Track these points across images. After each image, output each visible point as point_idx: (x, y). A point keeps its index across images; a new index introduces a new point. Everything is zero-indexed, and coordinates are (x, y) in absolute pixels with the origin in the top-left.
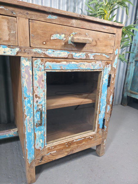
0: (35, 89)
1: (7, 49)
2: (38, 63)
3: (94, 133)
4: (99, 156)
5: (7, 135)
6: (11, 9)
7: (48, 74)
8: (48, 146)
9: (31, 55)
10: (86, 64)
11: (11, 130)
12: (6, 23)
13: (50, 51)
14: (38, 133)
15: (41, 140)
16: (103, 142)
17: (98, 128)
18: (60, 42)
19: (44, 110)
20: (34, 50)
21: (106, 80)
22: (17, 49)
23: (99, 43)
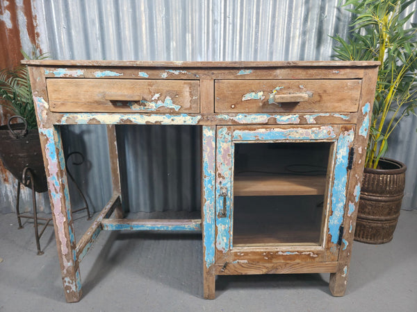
0: (218, 166)
1: (189, 117)
2: (224, 133)
3: (319, 248)
4: (332, 295)
5: (186, 226)
6: (194, 71)
7: (237, 146)
8: (235, 250)
9: (214, 123)
10: (300, 130)
11: (193, 221)
12: (188, 89)
13: (240, 116)
14: (221, 227)
15: (225, 238)
16: (341, 270)
17: (329, 241)
18: (256, 102)
19: (230, 195)
20: (219, 117)
21: (343, 157)
22: (199, 117)
23: (325, 98)
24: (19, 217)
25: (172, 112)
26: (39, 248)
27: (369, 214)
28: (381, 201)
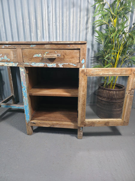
1: (14, 64)
4: (77, 138)
9: (24, 66)
12: (12, 52)
13: (33, 63)
16: (79, 128)
18: (39, 58)
20: (25, 64)
22: (17, 63)
23: (66, 57)
25: (7, 62)
28: (111, 102)
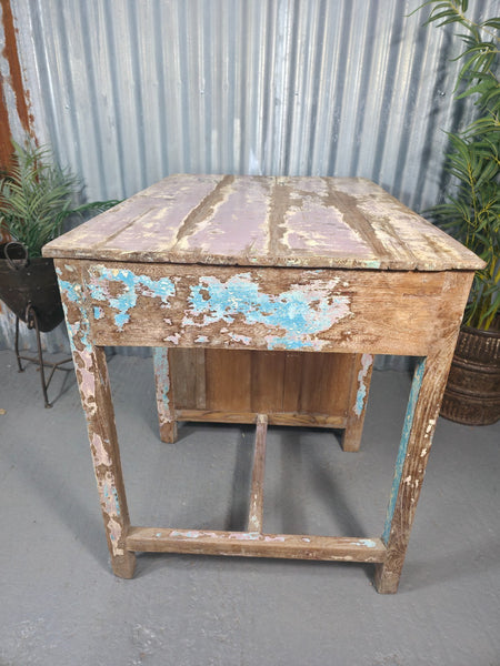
24: (19, 359)
26: (47, 400)
27: (466, 387)
28: (485, 373)
